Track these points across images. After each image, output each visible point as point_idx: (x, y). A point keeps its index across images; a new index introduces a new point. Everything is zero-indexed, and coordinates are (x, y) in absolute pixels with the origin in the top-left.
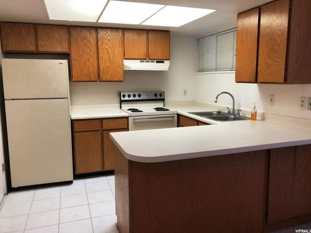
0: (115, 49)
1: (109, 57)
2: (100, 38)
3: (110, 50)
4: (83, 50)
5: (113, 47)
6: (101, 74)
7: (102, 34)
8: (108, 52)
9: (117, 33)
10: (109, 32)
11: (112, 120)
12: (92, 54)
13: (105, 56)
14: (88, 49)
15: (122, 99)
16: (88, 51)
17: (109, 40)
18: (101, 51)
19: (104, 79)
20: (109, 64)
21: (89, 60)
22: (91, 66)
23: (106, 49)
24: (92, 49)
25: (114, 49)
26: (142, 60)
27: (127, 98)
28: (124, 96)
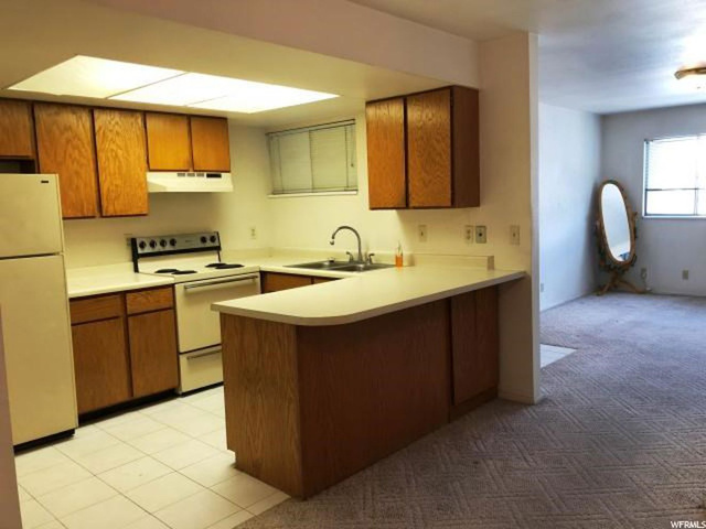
0: (131, 152)
1: (120, 168)
2: (100, 128)
3: (120, 153)
4: (65, 152)
5: (126, 146)
6: (104, 203)
7: (102, 119)
8: (116, 156)
9: (133, 120)
10: (117, 117)
11: (143, 293)
12: (83, 161)
13: (112, 166)
14: (76, 152)
15: (140, 251)
16: (76, 154)
17: (118, 133)
18: (101, 155)
19: (111, 212)
20: (119, 182)
21: (77, 173)
22: (82, 186)
23: (112, 150)
24: (83, 150)
25: (127, 152)
26: (181, 172)
27: (148, 250)
28: (142, 245)
